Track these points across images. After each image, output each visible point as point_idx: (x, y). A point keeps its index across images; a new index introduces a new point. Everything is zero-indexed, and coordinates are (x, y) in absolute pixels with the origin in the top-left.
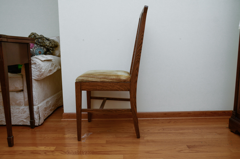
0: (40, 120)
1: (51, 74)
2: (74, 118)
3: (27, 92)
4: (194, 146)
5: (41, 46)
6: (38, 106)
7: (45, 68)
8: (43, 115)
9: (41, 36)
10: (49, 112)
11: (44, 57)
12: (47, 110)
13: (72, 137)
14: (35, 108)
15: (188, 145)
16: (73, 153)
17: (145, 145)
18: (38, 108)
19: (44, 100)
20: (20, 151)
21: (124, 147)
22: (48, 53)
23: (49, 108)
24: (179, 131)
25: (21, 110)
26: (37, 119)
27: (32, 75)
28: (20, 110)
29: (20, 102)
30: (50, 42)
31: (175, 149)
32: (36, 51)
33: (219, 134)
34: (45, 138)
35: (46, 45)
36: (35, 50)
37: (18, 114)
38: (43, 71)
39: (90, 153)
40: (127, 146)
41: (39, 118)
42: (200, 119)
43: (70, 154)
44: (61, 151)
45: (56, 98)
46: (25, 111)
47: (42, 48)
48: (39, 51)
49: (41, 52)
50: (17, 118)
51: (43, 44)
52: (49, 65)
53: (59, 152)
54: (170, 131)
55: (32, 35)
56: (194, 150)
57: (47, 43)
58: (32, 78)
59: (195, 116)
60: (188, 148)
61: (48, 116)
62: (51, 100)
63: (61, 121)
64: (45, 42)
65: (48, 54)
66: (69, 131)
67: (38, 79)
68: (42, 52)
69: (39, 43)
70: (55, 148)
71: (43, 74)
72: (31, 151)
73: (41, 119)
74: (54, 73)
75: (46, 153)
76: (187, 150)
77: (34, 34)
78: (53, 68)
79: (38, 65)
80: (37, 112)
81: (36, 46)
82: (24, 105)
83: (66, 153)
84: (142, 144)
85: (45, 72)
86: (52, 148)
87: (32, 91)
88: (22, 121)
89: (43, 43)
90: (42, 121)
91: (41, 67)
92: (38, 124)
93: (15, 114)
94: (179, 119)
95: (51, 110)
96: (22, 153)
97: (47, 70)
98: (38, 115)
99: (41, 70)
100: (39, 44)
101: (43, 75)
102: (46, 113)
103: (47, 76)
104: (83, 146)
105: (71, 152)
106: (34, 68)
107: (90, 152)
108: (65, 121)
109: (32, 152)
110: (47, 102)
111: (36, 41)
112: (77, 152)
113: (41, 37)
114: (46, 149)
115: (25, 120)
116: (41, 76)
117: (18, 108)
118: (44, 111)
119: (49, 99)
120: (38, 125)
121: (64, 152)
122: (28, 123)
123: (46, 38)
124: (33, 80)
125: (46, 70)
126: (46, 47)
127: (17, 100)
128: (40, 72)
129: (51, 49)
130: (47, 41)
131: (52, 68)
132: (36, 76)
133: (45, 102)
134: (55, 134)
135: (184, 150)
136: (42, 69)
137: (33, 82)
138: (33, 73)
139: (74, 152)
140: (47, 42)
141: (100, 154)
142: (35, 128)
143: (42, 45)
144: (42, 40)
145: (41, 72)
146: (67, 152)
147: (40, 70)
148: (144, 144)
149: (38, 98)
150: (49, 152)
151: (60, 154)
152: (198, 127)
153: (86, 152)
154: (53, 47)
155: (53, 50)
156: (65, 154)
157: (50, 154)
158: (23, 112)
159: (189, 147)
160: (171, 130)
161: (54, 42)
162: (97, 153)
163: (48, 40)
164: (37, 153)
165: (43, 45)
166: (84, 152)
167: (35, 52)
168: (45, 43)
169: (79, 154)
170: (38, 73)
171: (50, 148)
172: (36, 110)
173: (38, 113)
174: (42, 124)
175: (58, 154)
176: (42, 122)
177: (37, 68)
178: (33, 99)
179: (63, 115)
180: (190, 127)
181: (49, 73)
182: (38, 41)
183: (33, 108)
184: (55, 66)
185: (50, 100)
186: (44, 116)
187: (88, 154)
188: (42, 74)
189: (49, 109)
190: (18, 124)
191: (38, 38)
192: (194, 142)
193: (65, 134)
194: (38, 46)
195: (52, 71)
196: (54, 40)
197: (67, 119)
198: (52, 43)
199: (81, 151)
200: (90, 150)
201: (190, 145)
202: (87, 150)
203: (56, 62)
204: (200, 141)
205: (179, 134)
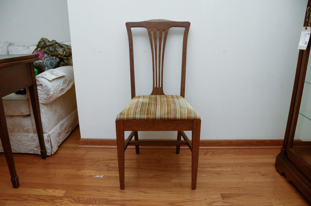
1: (63, 93)
2: (92, 145)
3: (34, 118)
4: (229, 196)
5: (53, 56)
7: (54, 89)
8: (56, 142)
9: (52, 42)
10: (64, 136)
11: (54, 74)
12: (62, 134)
13: (87, 175)
14: (45, 136)
15: (222, 193)
16: (84, 202)
17: (171, 192)
18: (49, 136)
19: (56, 124)
20: (25, 195)
21: (144, 194)
22: (61, 63)
23: (65, 131)
25: (30, 138)
26: (49, 148)
27: (38, 99)
28: (28, 138)
29: (28, 129)
30: (64, 49)
31: (206, 199)
33: (263, 176)
34: (56, 175)
35: (58, 54)
36: (46, 62)
37: (27, 143)
38: (52, 93)
40: (149, 193)
41: (50, 147)
42: (243, 149)
43: (80, 203)
44: (71, 197)
45: (74, 117)
46: (34, 139)
47: (54, 58)
48: (50, 62)
49: (52, 63)
50: (26, 147)
52: (60, 83)
53: (68, 199)
55: (42, 42)
56: (228, 203)
57: (60, 51)
58: (39, 102)
59: (237, 146)
60: (221, 199)
61: (63, 140)
62: (67, 122)
63: (79, 147)
65: (61, 65)
66: (85, 164)
67: (46, 103)
70: (64, 192)
72: (37, 196)
73: (53, 148)
74: (67, 91)
75: (54, 200)
76: (219, 201)
77: (44, 41)
78: (67, 85)
79: (45, 87)
80: (48, 141)
81: (46, 56)
82: (32, 132)
83: (77, 201)
85: (55, 94)
86: (62, 193)
87: (40, 118)
88: (33, 149)
89: (54, 51)
90: (55, 149)
91: (48, 89)
92: (51, 153)
93: (23, 142)
95: (68, 132)
96: (26, 199)
97: (57, 91)
98: (50, 143)
99: (48, 92)
100: (50, 53)
102: (60, 139)
103: (58, 96)
104: (98, 191)
105: (82, 200)
106: (40, 90)
107: (104, 201)
108: (82, 148)
109: (39, 197)
110: (61, 125)
111: (46, 50)
112: (89, 199)
113: (52, 44)
114: (54, 194)
115: (35, 149)
117: (26, 136)
118: (57, 136)
119: (64, 120)
120: (50, 155)
121: (74, 199)
122: (39, 153)
123: (59, 44)
124: (40, 104)
125: (55, 91)
126: (59, 56)
127: (24, 127)
129: (65, 59)
130: (60, 48)
131: (65, 86)
132: (44, 99)
133: (58, 125)
134: (68, 169)
135: (216, 202)
136: (50, 92)
137: (40, 106)
138: (39, 96)
139: (85, 199)
140: (60, 50)
141: (116, 204)
142: (48, 158)
143: (53, 54)
144: (53, 48)
145: (49, 95)
146: (77, 199)
147: (48, 93)
148: (170, 190)
150: (57, 199)
151: (69, 202)
152: (239, 163)
153: (100, 200)
154: (68, 55)
155: (67, 60)
156: (74, 202)
157: (58, 202)
158: (32, 140)
159: (223, 197)
160: (206, 168)
162: (111, 204)
163: (61, 46)
164: (43, 200)
165: (55, 54)
166: (97, 200)
167: (45, 64)
168: (57, 51)
169: (90, 204)
170: (46, 96)
171: (58, 192)
172: (47, 138)
173: (50, 141)
174: (55, 153)
175: (67, 202)
176: (55, 151)
177: (44, 90)
178: (42, 126)
179: (80, 141)
180: (229, 163)
181: (61, 93)
182: (49, 49)
183: (43, 136)
184: (69, 81)
185: (65, 122)
186: (58, 142)
187: (101, 204)
188: (51, 97)
189: (65, 133)
190: (28, 153)
191: (48, 46)
192: (231, 188)
193: (79, 170)
194: (49, 55)
195: (64, 90)
196: (69, 47)
197: (84, 145)
198: (66, 51)
199: (93, 198)
200: (104, 198)
201: (226, 193)
202: (101, 197)
203: (70, 76)
204: (238, 187)
205: (214, 175)
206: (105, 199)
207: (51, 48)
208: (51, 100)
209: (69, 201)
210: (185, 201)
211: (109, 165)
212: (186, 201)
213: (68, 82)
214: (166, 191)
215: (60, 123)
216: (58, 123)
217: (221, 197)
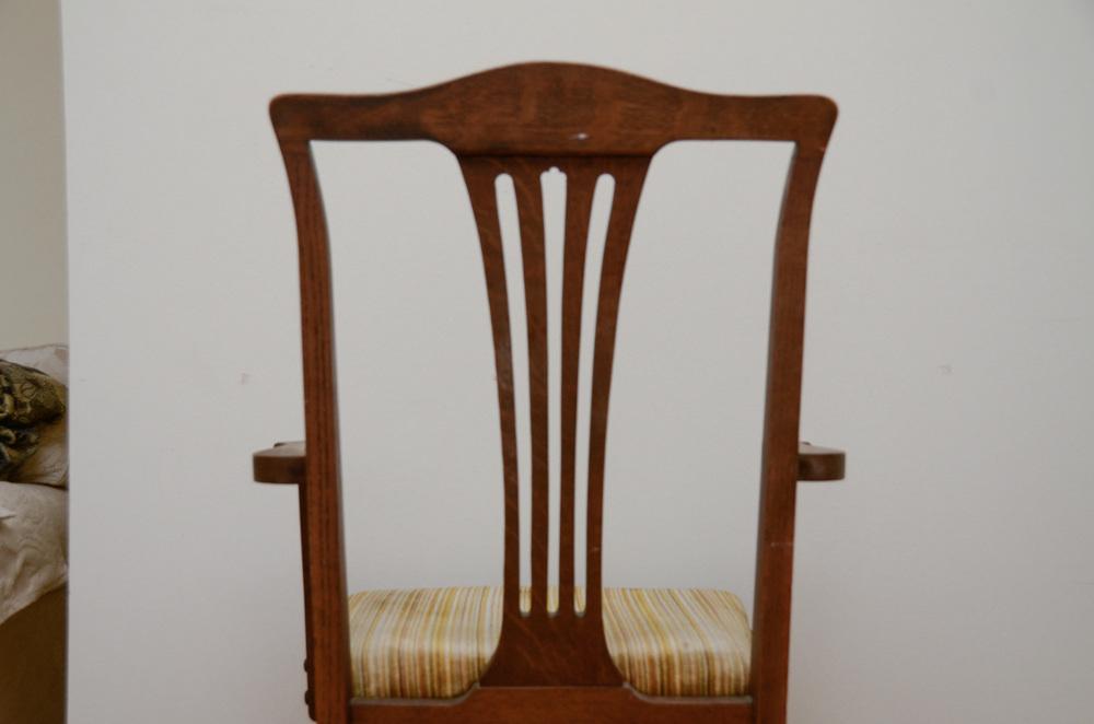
30: (5, 384)
78: (9, 581)
154: (25, 420)
155: (20, 444)
161: (35, 383)
184: (26, 564)
196: (36, 375)
198: (19, 395)
213: (18, 563)
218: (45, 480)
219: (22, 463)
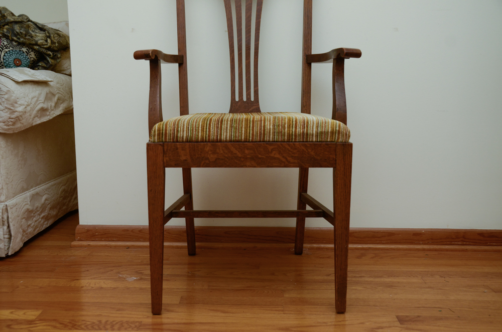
0: (10, 243)
1: (45, 119)
2: (105, 240)
4: (417, 319)
5: (22, 44)
6: (6, 203)
7: (26, 101)
8: (21, 231)
9: (21, 18)
10: (38, 223)
11: (27, 74)
12: (35, 217)
13: (92, 287)
15: (400, 314)
16: (86, 326)
17: (283, 311)
18: (7, 210)
19: (23, 190)
21: (223, 315)
22: (40, 64)
23: (41, 212)
24: (382, 280)
30: (48, 35)
31: (362, 323)
32: (5, 57)
33: (495, 292)
34: (18, 287)
35: (34, 42)
36: (4, 55)
38: (20, 109)
39: (131, 326)
40: (233, 313)
41: (7, 236)
42: (447, 250)
43: (76, 329)
44: (53, 320)
45: (63, 187)
47: (24, 50)
48: (14, 57)
49: (20, 60)
51: (25, 39)
52: (40, 94)
53: (48, 323)
54: (358, 279)
57: (39, 37)
59: (433, 244)
60: (398, 324)
61: (36, 232)
62: (46, 192)
63: (71, 247)
64: (33, 33)
65: (40, 68)
66: (88, 271)
67: (6, 132)
68: (24, 62)
69: (16, 36)
70: (38, 313)
71: (20, 117)
73: (12, 238)
74: (54, 118)
75: (12, 326)
76: (394, 326)
78: (53, 104)
79: (6, 93)
80: (3, 221)
81: (6, 43)
83: (68, 326)
84: (277, 309)
85: (28, 114)
86: (32, 314)
89: (26, 36)
90: (17, 244)
91: (13, 98)
92: (6, 253)
94: (387, 249)
95: (47, 216)
97: (32, 109)
98: (5, 227)
99: (13, 106)
100: (15, 38)
101: (20, 120)
102: (29, 225)
103: (34, 124)
104: (117, 310)
105: (80, 324)
107: (133, 325)
108: (81, 246)
110: (33, 195)
111: (5, 30)
112: (98, 323)
113: (20, 20)
114: (13, 317)
116: (14, 124)
118: (24, 218)
119: (42, 187)
121: (61, 324)
123: (35, 24)
125: (29, 108)
126: (36, 47)
128: (10, 113)
129: (49, 55)
130: (38, 31)
131: (49, 104)
133: (28, 194)
134: (48, 278)
135: (386, 327)
136: (16, 105)
139: (89, 323)
140: (38, 34)
141: (158, 329)
144: (23, 29)
145: (15, 112)
146: (70, 323)
147: (12, 108)
148: (280, 309)
149: (7, 184)
150: (21, 324)
151: (49, 327)
152: (438, 271)
153: (122, 324)
154: (55, 49)
155: (54, 58)
156: (63, 328)
157: (22, 329)
159: (401, 320)
160: (361, 277)
161: (59, 35)
162: (149, 328)
163: (42, 28)
165: (28, 42)
166: (117, 323)
167: (2, 60)
168: (32, 37)
169: (101, 329)
170: (6, 114)
171: (24, 314)
173: (6, 223)
174: (16, 254)
175: (45, 327)
176: (17, 248)
179: (76, 232)
180: (416, 270)
181: (40, 117)
182: (13, 30)
184: (59, 99)
186: (24, 231)
187: (126, 329)
188: (18, 119)
189: (42, 216)
191: (12, 22)
192: (419, 307)
193: (74, 280)
194: (12, 43)
195: (48, 113)
196: (59, 32)
197: (87, 240)
198: (53, 39)
199: (107, 321)
200: (132, 320)
201: (408, 315)
202: (125, 320)
203: (61, 90)
204: (437, 306)
205: (381, 288)
206: (133, 322)
207: (17, 28)
208: (19, 126)
209: (49, 325)
210: (314, 325)
211: (143, 272)
212: (317, 325)
213: (56, 99)
214: (272, 310)
215: (32, 191)
216: (27, 189)
217: (397, 320)
218: (64, 72)
219: (56, 65)
